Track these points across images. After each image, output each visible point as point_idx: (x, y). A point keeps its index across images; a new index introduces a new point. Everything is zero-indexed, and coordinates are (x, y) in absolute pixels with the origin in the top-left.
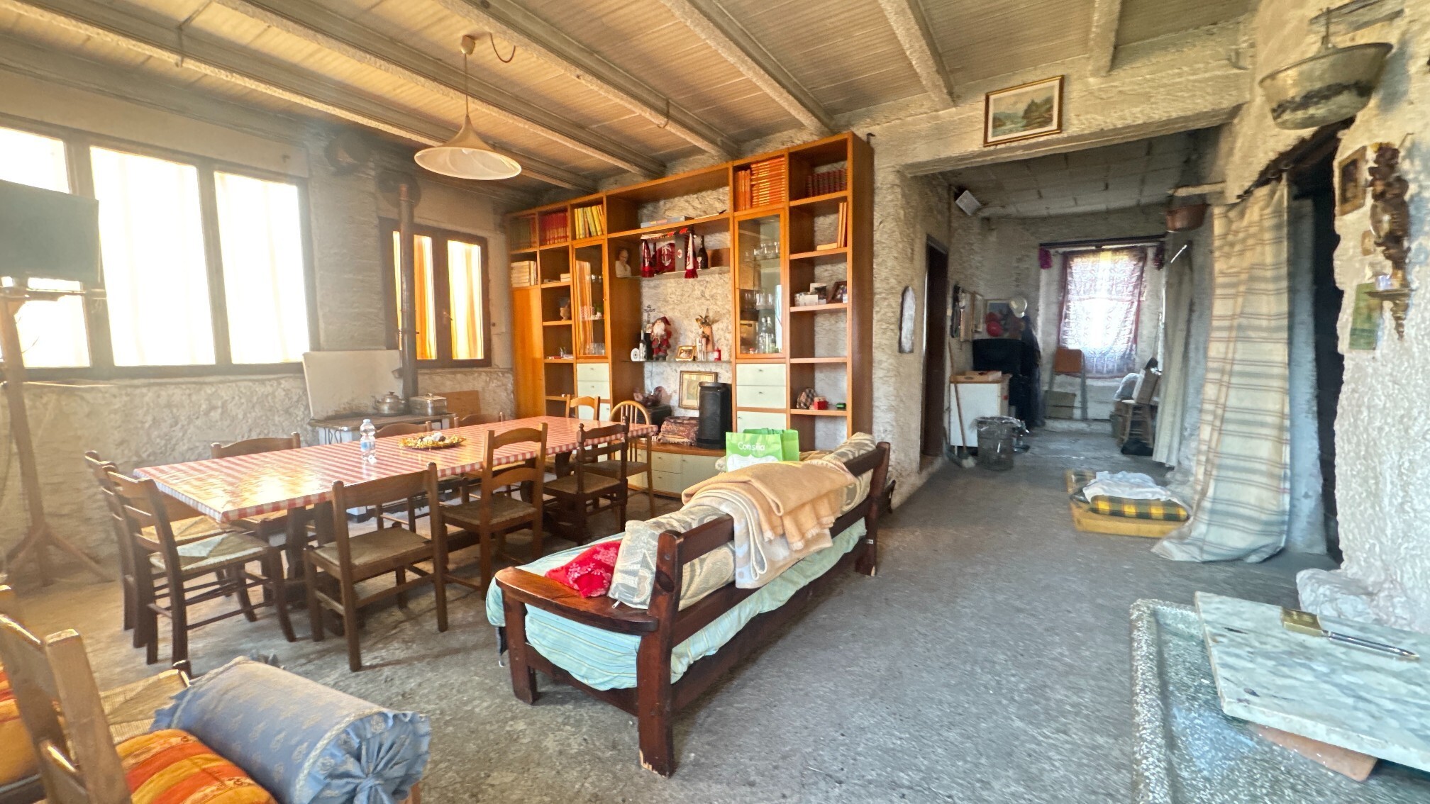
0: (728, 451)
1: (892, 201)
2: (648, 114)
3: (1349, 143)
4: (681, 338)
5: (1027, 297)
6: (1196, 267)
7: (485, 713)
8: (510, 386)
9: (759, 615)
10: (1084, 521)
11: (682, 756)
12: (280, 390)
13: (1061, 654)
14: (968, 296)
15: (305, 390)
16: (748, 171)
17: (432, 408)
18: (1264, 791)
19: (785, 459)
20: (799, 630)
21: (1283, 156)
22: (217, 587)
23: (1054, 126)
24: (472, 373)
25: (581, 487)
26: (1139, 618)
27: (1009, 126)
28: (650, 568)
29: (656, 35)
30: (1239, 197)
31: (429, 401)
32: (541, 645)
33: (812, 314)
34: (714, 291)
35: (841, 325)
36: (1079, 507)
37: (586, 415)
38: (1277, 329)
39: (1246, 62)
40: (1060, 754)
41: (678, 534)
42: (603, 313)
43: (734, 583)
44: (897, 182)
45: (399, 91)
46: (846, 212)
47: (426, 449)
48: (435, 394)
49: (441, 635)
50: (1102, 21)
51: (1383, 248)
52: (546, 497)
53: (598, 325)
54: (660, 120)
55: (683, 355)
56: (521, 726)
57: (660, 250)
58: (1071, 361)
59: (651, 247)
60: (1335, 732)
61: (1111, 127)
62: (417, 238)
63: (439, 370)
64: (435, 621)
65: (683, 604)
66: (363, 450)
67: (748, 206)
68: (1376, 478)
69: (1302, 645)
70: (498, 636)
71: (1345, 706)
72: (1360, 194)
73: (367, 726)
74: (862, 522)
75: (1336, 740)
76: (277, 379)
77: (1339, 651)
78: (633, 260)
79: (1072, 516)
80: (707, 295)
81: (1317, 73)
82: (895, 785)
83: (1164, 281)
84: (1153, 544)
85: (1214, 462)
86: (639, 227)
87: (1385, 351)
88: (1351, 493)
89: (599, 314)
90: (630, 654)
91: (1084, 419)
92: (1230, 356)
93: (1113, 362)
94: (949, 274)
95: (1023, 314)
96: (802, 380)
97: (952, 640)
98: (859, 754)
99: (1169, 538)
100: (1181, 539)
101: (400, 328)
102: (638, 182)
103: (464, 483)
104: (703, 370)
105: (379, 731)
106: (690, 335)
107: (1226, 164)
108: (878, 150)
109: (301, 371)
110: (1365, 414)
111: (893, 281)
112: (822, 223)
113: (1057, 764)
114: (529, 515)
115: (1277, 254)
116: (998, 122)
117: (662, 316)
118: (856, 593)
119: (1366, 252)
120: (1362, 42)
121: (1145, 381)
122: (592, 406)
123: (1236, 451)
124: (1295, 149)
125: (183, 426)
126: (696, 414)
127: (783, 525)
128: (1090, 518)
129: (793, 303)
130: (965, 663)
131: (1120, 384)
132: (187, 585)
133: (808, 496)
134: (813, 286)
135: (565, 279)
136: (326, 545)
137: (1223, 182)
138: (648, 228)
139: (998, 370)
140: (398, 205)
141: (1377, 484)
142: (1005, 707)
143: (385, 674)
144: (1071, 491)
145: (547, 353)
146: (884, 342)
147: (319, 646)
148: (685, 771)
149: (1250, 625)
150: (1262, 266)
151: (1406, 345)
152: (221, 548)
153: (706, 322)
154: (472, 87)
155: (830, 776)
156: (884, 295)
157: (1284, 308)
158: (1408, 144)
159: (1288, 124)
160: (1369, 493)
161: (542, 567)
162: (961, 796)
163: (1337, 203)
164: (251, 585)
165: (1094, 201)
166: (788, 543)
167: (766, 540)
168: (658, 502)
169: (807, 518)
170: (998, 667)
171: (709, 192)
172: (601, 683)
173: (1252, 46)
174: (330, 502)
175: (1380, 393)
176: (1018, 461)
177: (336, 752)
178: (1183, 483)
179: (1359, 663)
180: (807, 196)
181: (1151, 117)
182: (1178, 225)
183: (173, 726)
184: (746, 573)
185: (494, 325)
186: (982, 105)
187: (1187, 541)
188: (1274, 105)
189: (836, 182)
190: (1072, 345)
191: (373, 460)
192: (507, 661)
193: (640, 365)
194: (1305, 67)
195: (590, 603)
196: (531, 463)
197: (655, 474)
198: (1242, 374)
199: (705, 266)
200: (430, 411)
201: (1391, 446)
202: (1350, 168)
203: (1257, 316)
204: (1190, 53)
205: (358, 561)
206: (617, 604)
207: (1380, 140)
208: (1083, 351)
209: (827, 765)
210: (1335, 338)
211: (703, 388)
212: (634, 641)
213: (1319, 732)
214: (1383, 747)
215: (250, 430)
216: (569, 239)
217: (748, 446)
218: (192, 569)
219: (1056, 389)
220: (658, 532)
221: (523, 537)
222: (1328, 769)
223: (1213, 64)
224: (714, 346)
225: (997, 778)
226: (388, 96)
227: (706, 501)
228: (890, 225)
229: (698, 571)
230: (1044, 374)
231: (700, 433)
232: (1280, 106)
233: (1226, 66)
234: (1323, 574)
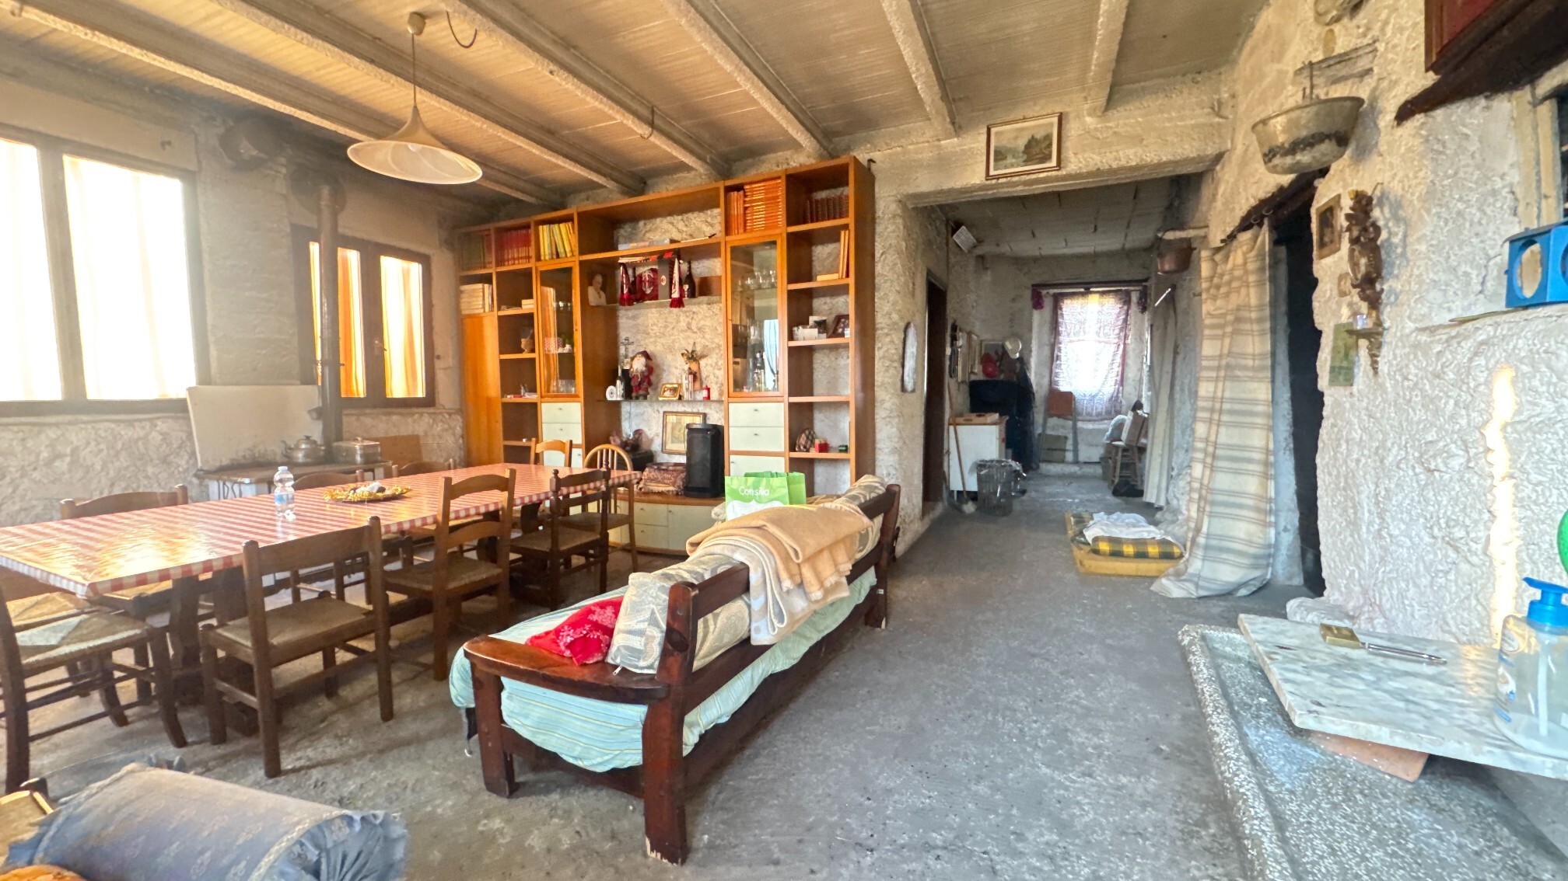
0: (727, 497)
1: (894, 231)
2: (630, 122)
3: (1325, 192)
4: (665, 375)
5: (1021, 337)
6: (1179, 310)
7: (450, 813)
8: (459, 430)
9: (771, 675)
10: (1087, 562)
11: (695, 840)
12: (154, 434)
13: (1078, 696)
14: (965, 335)
15: (190, 434)
16: (741, 193)
17: (361, 456)
18: (1340, 798)
19: (791, 503)
20: (811, 691)
21: (1263, 203)
22: (68, 685)
23: (1053, 163)
24: (413, 414)
25: (555, 542)
26: (1191, 643)
27: (1010, 160)
28: (658, 626)
29: (644, 33)
30: (1222, 241)
31: (357, 446)
32: (524, 725)
33: (810, 350)
34: (702, 323)
35: (842, 362)
36: (1081, 549)
37: (554, 460)
38: (1262, 368)
39: (1226, 111)
40: (1086, 796)
41: (692, 585)
42: (573, 346)
43: (748, 639)
44: (899, 211)
45: (322, 72)
46: (847, 239)
47: (362, 502)
48: (364, 439)
49: (384, 726)
50: (1102, 59)
51: (1358, 290)
52: (513, 556)
53: (567, 361)
54: (643, 130)
55: (667, 393)
56: (497, 823)
57: (640, 276)
58: (1063, 404)
59: (630, 272)
60: (1397, 734)
61: (1107, 167)
62: (341, 252)
63: (368, 411)
64: (378, 709)
65: (697, 664)
66: (277, 504)
67: (741, 230)
68: (1354, 507)
69: (1345, 657)
70: (465, 720)
71: (1398, 709)
72: (1337, 239)
73: (327, 833)
74: (872, 571)
75: (1399, 742)
76: (150, 420)
77: (1378, 661)
78: (608, 286)
79: (1074, 559)
80: (694, 328)
81: (1303, 122)
82: (928, 847)
83: (1147, 325)
84: (1152, 583)
85: (1206, 498)
86: (616, 249)
87: (1361, 387)
88: (1332, 523)
89: (568, 347)
90: (634, 727)
91: (1076, 462)
92: (1219, 394)
93: (1101, 404)
94: (948, 311)
95: (1018, 355)
96: (801, 420)
97: (971, 691)
98: (889, 818)
99: (1167, 576)
100: (1178, 575)
101: (319, 357)
102: (614, 198)
103: (408, 542)
104: (689, 410)
105: (342, 839)
106: (675, 371)
107: (1209, 209)
108: (879, 176)
109: (185, 410)
110: (1344, 446)
111: (895, 317)
112: (821, 252)
113: (1086, 808)
114: (493, 577)
115: (1260, 297)
116: (1000, 155)
117: (642, 350)
118: (868, 647)
119: (1342, 294)
120: (1337, 95)
121: (1134, 422)
122: (563, 451)
123: (1225, 487)
124: (1274, 196)
125: (12, 481)
126: (683, 460)
127: (801, 574)
128: (1092, 559)
129: (791, 337)
130: (986, 713)
131: (1109, 426)
132: (30, 682)
133: (827, 541)
134: (812, 319)
135: (528, 306)
136: (230, 623)
137: (1207, 226)
138: (626, 251)
139: (996, 412)
140: (319, 212)
141: (1355, 513)
142: (1030, 755)
143: (314, 779)
144: (1070, 533)
145: (505, 391)
146: (887, 380)
147: (220, 750)
148: (700, 855)
149: (1294, 642)
150: (1248, 307)
151: (1380, 380)
152: (78, 633)
153: (692, 357)
154: (420, 75)
155: (861, 845)
156: (886, 331)
157: (1268, 347)
158: (1378, 193)
159: (1278, 169)
160: (1349, 523)
161: (520, 633)
162: (996, 850)
163: (1315, 248)
164: (121, 679)
165: (1084, 243)
166: (806, 593)
167: (785, 589)
168: (642, 560)
169: (825, 566)
170: (1019, 715)
171: (696, 214)
172: (598, 762)
173: (1233, 96)
174: (240, 568)
175: (1357, 427)
176: (1017, 506)
177: (290, 870)
178: (1173, 522)
179: (1397, 670)
180: (805, 222)
181: (1142, 160)
182: (1167, 267)
183: (37, 860)
184: (763, 628)
185: (438, 357)
186: (984, 137)
187: (1184, 577)
188: (1266, 150)
189: (836, 209)
190: (1063, 387)
191: (291, 517)
192: (477, 750)
193: (616, 405)
194: (1294, 115)
195: (586, 671)
196: (492, 516)
197: (637, 528)
198: (1231, 412)
199: (692, 295)
200: (358, 459)
201: (1368, 477)
202: (1328, 214)
203: (1243, 355)
204: (1177, 100)
205: (276, 640)
206: (618, 670)
207: (1355, 188)
208: (1074, 393)
209: (856, 833)
210: (1315, 377)
211: (691, 430)
212: (637, 712)
213: (1382, 735)
214: (1441, 744)
215: (112, 485)
216: (533, 260)
217: (751, 491)
218: (38, 662)
219: (1049, 432)
220: (669, 584)
221: (481, 606)
222: (1385, 773)
223: (1198, 111)
224: (701, 383)
225: (1030, 827)
226: (308, 78)
227: (717, 549)
228: (892, 257)
229: (711, 628)
230: (1038, 416)
231: (688, 479)
232: (1270, 151)
233: (1209, 114)
234: (1309, 602)
